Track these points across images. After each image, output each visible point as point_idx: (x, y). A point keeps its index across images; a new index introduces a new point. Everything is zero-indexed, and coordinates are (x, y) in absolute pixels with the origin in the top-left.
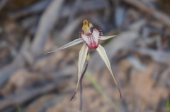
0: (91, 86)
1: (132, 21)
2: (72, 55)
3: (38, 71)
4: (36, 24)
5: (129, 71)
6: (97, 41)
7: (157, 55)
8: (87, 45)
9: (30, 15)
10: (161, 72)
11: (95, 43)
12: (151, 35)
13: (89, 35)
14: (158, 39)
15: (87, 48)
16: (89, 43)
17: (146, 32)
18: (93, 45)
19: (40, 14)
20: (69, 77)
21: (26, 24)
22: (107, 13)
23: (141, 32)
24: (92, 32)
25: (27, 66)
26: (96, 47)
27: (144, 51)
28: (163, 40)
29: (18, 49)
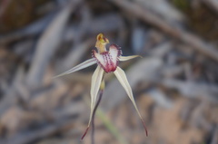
0: (103, 127)
1: (154, 45)
2: (78, 89)
3: (36, 109)
4: (32, 50)
5: (151, 108)
6: (114, 61)
7: (187, 88)
8: (102, 66)
9: (24, 39)
10: (192, 109)
11: (112, 64)
12: (179, 62)
13: (104, 54)
14: (187, 67)
15: (103, 71)
16: (104, 65)
17: (172, 58)
18: (110, 67)
19: (36, 37)
20: (75, 116)
21: (20, 49)
22: (123, 35)
23: (165, 58)
24: (108, 49)
25: (22, 103)
26: (114, 70)
27: (170, 83)
28: (194, 69)
29: (10, 81)
